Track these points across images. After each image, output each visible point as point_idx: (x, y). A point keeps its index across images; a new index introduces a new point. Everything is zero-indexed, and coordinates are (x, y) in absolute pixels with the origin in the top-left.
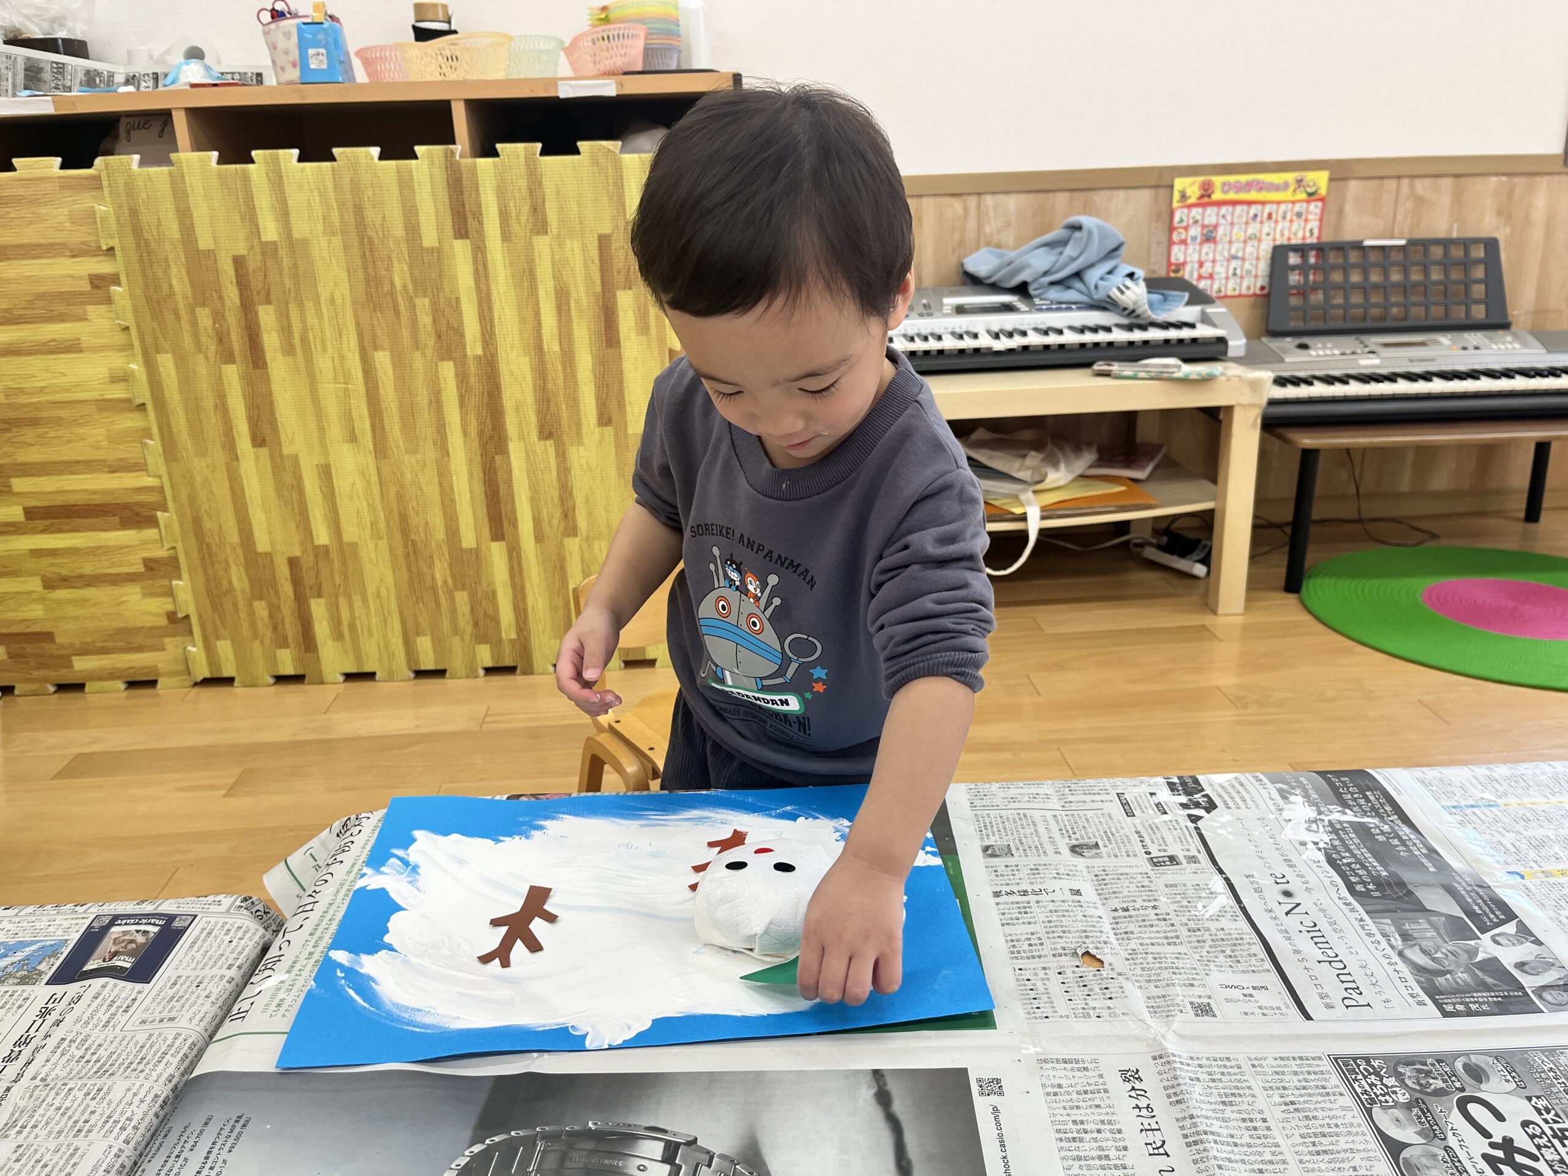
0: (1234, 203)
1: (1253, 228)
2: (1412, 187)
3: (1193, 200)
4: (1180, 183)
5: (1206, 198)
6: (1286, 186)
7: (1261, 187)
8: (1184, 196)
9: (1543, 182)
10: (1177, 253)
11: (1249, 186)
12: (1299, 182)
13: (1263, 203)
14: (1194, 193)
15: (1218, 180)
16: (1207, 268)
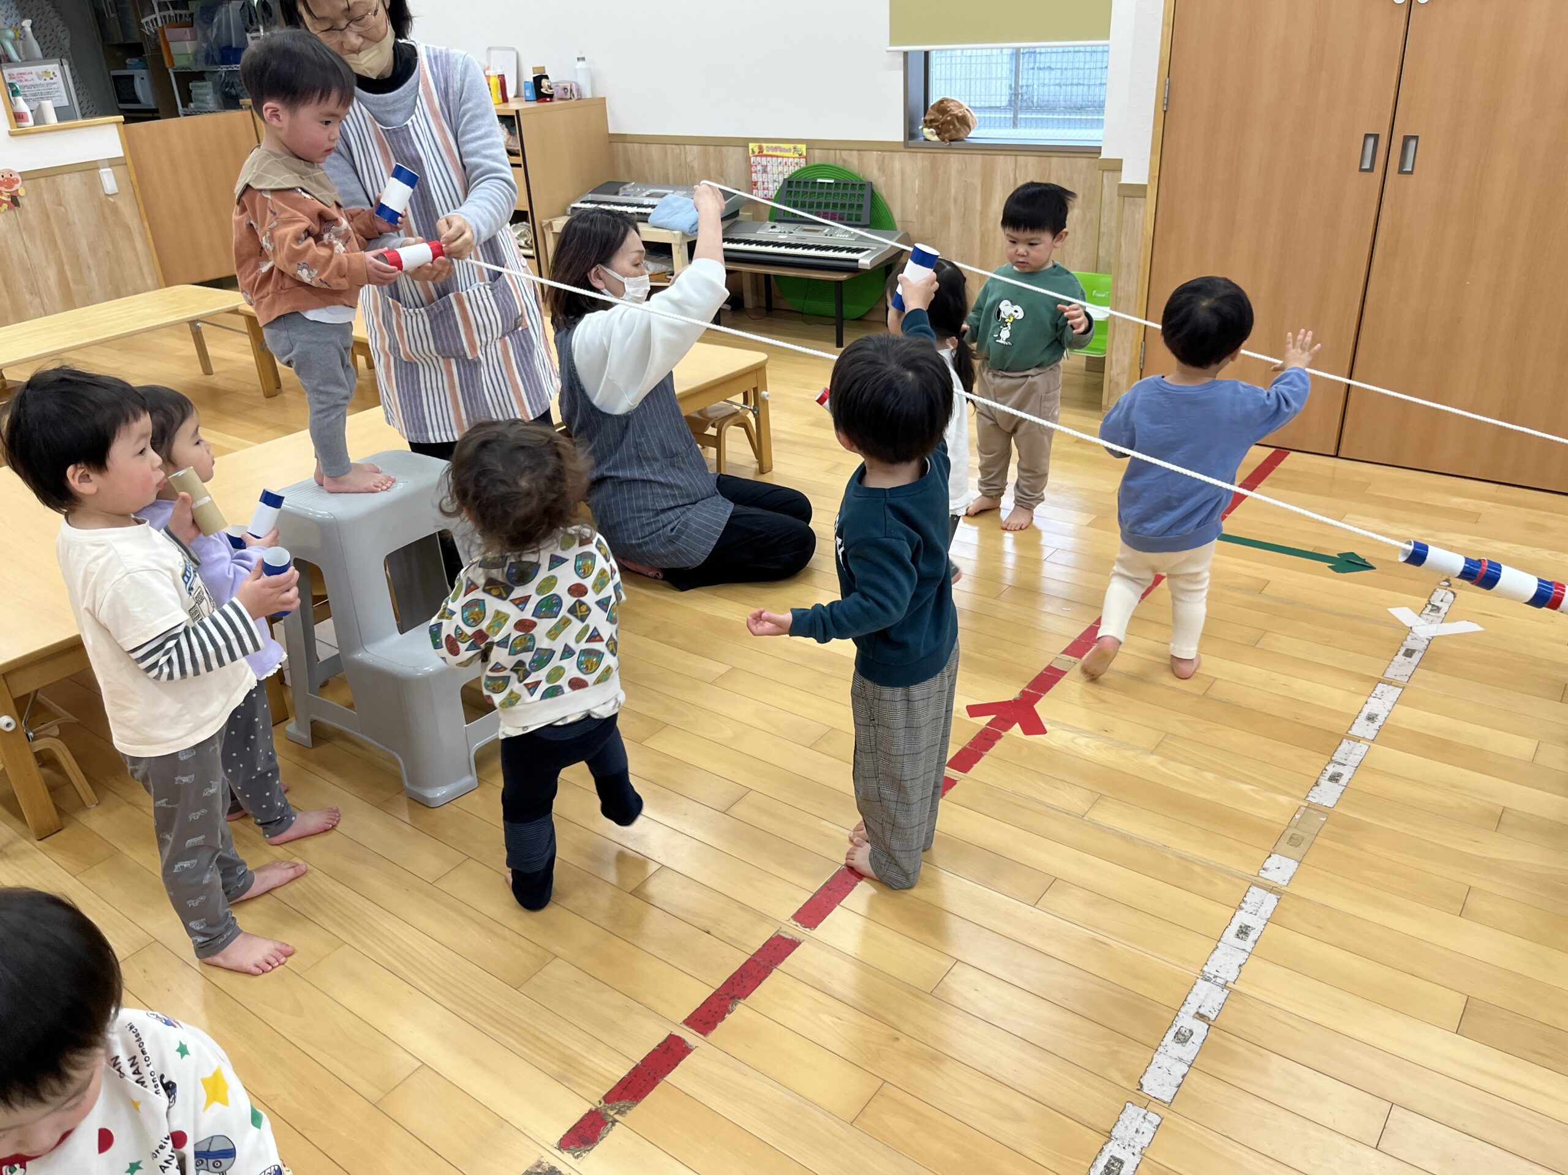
0: (772, 156)
1: (780, 168)
2: (840, 154)
3: (756, 153)
4: (751, 145)
5: (761, 154)
6: (790, 150)
7: (781, 150)
8: (753, 152)
9: (897, 155)
10: (754, 177)
11: (776, 149)
12: (795, 148)
13: (783, 157)
14: (757, 150)
15: (764, 145)
16: (766, 185)
